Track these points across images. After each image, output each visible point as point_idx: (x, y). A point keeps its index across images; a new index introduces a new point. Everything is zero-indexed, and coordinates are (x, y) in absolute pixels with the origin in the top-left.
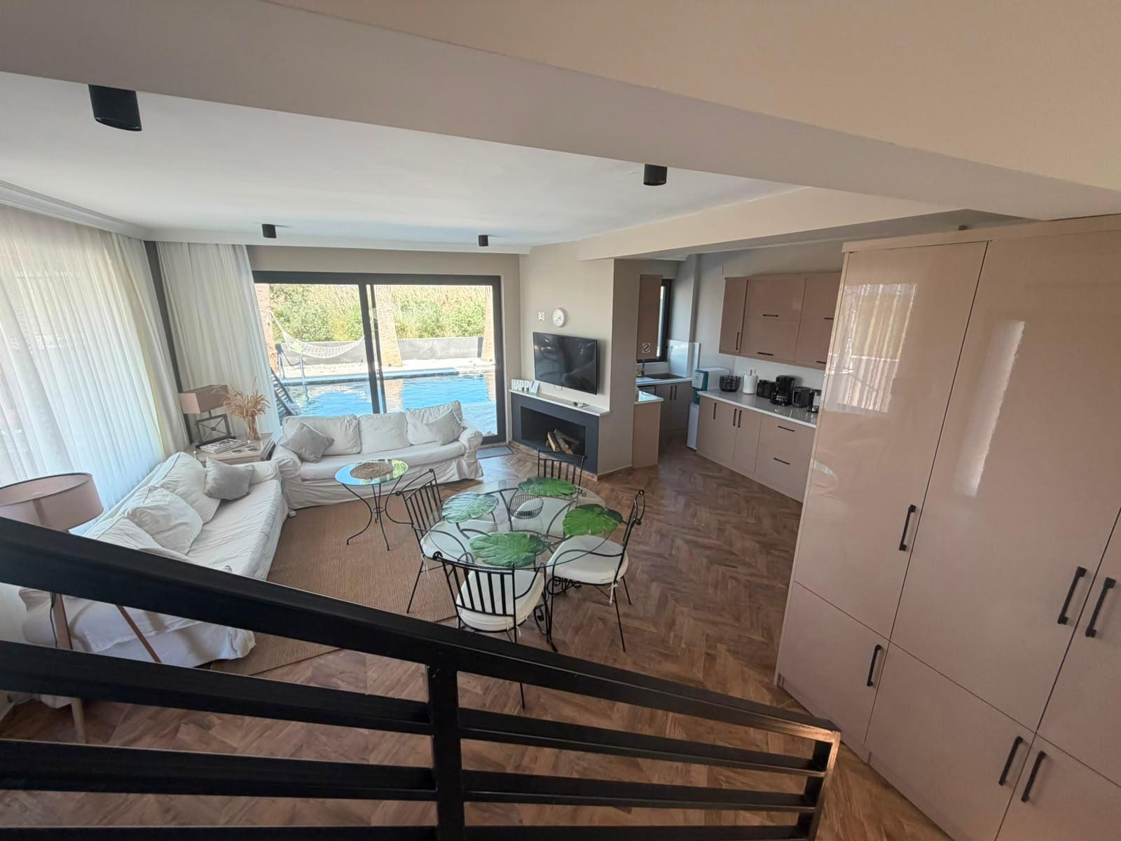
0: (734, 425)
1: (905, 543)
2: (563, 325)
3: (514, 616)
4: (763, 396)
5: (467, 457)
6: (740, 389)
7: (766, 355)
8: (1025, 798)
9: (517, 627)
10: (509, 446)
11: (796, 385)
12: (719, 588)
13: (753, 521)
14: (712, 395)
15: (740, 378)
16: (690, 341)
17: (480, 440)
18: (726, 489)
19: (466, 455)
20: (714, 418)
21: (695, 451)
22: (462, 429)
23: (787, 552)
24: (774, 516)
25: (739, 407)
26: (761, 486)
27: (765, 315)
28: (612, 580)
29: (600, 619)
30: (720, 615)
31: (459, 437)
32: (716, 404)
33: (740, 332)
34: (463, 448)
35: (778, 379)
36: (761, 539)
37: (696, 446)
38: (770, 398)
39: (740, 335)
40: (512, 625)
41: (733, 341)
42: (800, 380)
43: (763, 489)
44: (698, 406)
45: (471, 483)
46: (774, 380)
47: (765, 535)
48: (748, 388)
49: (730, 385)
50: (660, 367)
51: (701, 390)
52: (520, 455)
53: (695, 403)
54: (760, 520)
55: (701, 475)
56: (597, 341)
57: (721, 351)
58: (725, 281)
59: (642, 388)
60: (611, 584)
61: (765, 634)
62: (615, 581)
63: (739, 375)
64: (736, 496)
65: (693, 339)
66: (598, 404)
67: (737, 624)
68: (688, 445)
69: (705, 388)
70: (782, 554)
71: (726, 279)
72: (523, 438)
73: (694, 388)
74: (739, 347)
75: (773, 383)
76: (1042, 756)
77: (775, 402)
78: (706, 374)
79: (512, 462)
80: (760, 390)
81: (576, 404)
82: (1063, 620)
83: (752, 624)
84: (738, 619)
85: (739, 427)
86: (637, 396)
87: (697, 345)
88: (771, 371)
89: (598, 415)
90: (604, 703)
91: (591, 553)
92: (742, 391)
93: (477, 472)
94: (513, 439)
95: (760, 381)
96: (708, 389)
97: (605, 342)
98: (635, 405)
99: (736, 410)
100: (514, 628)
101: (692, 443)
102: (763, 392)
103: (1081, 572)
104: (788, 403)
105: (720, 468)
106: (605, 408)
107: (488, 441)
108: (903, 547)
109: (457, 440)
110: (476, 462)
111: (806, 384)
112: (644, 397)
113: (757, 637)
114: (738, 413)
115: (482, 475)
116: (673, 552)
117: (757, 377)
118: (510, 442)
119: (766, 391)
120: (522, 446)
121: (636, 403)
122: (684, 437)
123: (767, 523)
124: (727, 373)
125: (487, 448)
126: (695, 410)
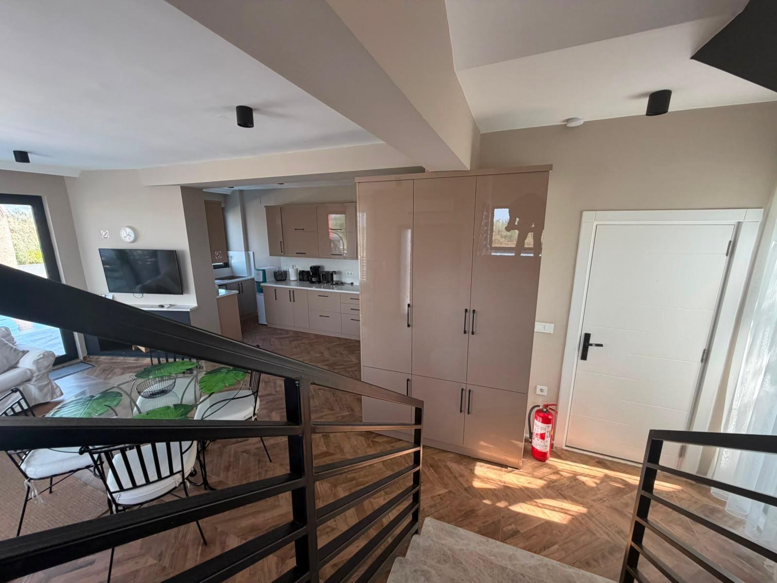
0: (291, 301)
1: (409, 323)
2: (134, 242)
3: (182, 471)
4: (304, 280)
5: (36, 381)
6: (288, 278)
7: (301, 254)
8: (468, 413)
9: (185, 480)
10: (85, 361)
11: (322, 270)
12: (315, 397)
13: (318, 355)
14: (270, 284)
15: (286, 272)
16: (245, 251)
17: (52, 360)
18: (296, 342)
19: (34, 379)
20: (276, 299)
21: (266, 325)
22: (21, 354)
23: (342, 365)
24: (329, 349)
25: (292, 289)
26: (316, 335)
27: (296, 229)
28: (252, 414)
29: (243, 452)
30: (322, 412)
31: (18, 362)
32: (275, 290)
33: (282, 241)
34: (29, 372)
35: (311, 268)
36: (327, 363)
37: (267, 321)
38: (308, 281)
39: (282, 243)
40: (181, 480)
41: (278, 247)
42: (323, 267)
43: (317, 336)
44: (262, 294)
45: (48, 406)
46: (309, 269)
47: (328, 360)
48: (293, 276)
49: (281, 276)
50: (225, 272)
51: (262, 282)
52: (102, 366)
53: (259, 292)
54: (323, 353)
55: (276, 338)
56: (175, 251)
57: (271, 255)
58: (265, 208)
59: (221, 286)
60: (251, 417)
61: (349, 410)
62: (254, 414)
63: (285, 269)
64: (303, 344)
65: (247, 249)
66: (186, 302)
67: (333, 412)
68: (260, 323)
69: (265, 281)
70: (342, 367)
71: (265, 207)
72: (102, 350)
73: (257, 282)
74: (283, 251)
75: (308, 272)
76: (470, 391)
77: (312, 282)
78: (264, 271)
79: (95, 373)
80: (301, 277)
81: (162, 306)
82: (465, 332)
83: (340, 408)
84: (333, 410)
85: (294, 301)
86: (218, 291)
87: (251, 253)
88: (306, 264)
89: (189, 310)
90: (270, 501)
91: (233, 399)
92: (289, 280)
93: (53, 393)
94: (89, 354)
95: (300, 271)
96: (267, 281)
97: (183, 252)
98: (217, 299)
99: (290, 291)
100: (183, 483)
101: (263, 320)
102: (303, 278)
103: (466, 310)
104: (319, 282)
105: (287, 331)
106: (194, 304)
107: (59, 362)
108: (409, 326)
109: (14, 366)
110: (50, 382)
111: (326, 269)
112: (222, 292)
113: (346, 413)
114: (292, 293)
115: (62, 394)
116: (278, 390)
117: (297, 269)
118: (85, 358)
119: (304, 277)
120: (102, 358)
121: (218, 297)
122: (256, 318)
123: (327, 354)
124: (277, 270)
125: (58, 369)
126: (260, 298)
